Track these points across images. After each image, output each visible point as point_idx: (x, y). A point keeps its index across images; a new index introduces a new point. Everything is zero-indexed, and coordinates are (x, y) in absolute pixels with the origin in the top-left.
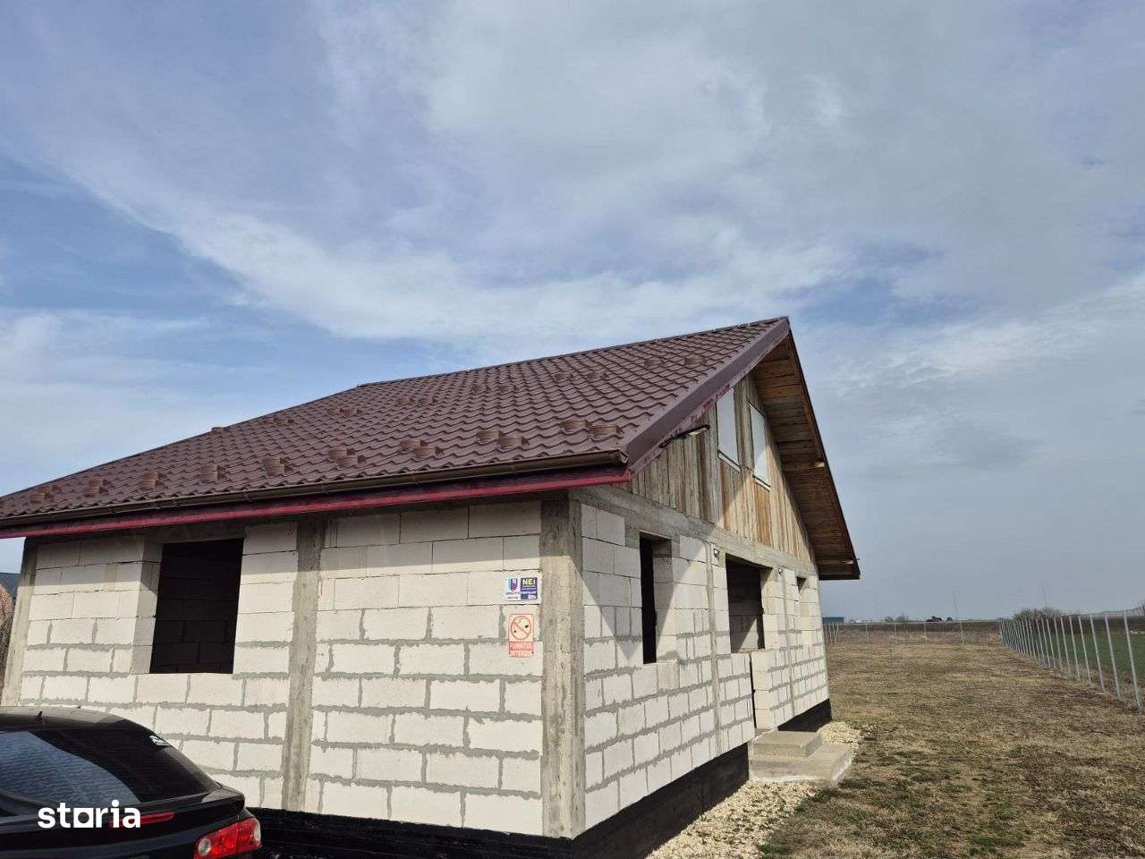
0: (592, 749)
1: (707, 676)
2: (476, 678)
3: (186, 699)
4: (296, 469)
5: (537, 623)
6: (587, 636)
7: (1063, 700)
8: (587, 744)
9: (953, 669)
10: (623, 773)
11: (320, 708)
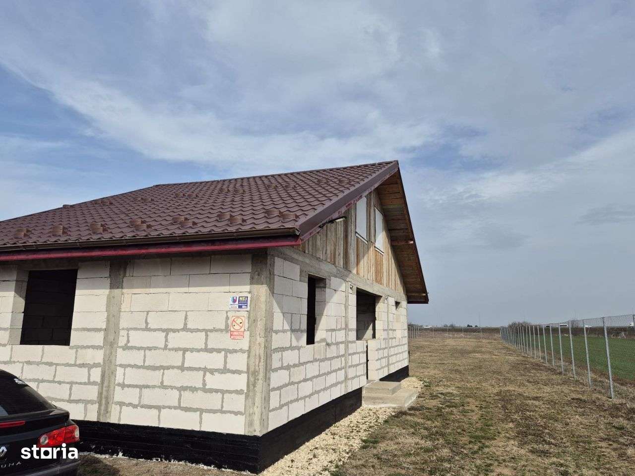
0: (274, 389)
1: (342, 352)
2: (211, 351)
3: (41, 360)
4: (109, 231)
5: (247, 321)
6: (274, 329)
7: (526, 368)
8: (271, 387)
9: (474, 352)
10: (292, 402)
11: (121, 366)
